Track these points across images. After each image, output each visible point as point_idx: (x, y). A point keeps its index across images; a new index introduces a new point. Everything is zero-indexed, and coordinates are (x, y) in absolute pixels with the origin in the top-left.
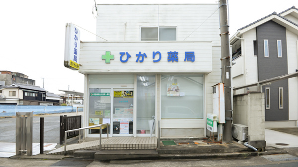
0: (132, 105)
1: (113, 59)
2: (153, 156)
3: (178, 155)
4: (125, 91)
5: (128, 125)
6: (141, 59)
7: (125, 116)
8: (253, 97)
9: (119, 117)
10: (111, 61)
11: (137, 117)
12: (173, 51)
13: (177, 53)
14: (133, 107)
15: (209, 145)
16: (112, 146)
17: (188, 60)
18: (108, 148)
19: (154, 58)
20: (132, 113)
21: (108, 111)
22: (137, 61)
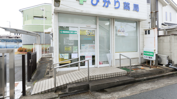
0: (94, 42)
1: (86, 2)
2: (132, 80)
3: (145, 78)
4: (89, 30)
5: (91, 58)
6: (106, 4)
7: (89, 51)
8: (175, 38)
9: (85, 52)
10: (84, 3)
11: (99, 52)
12: (127, 2)
13: (129, 4)
14: (94, 43)
15: (151, 69)
16: (97, 77)
17: (135, 11)
18: (93, 78)
19: (115, 5)
20: (94, 48)
21: (76, 47)
22: (104, 6)
